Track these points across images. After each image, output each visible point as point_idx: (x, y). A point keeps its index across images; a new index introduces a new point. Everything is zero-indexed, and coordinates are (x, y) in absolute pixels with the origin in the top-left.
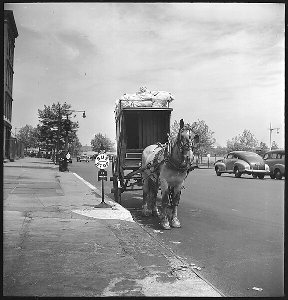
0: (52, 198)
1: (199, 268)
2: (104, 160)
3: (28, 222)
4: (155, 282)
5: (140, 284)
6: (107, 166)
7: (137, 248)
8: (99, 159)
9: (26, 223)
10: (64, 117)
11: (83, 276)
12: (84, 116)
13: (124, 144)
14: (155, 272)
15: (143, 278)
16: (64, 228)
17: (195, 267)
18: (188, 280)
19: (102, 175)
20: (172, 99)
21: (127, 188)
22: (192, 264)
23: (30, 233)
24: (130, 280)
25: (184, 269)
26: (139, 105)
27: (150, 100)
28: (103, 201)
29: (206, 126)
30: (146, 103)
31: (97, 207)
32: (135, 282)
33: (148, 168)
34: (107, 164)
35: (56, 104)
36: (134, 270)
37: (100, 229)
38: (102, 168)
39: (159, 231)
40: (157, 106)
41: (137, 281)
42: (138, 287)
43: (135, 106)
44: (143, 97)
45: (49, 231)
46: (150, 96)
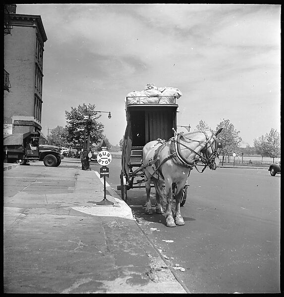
0: (60, 195)
1: (183, 270)
2: (106, 157)
3: (22, 218)
4: (125, 283)
5: (107, 286)
6: (109, 163)
7: (121, 246)
8: (100, 155)
9: (19, 220)
10: (86, 117)
11: (49, 275)
12: (110, 117)
13: (130, 141)
14: (129, 273)
15: (113, 279)
16: (56, 225)
17: (179, 268)
18: (163, 283)
19: (104, 172)
20: (180, 96)
21: (133, 186)
22: (177, 265)
23: (17, 229)
24: (98, 281)
25: (163, 270)
26: (146, 101)
27: (157, 96)
28: (105, 197)
29: (231, 125)
30: (153, 100)
31: (99, 204)
32: (101, 283)
33: (150, 165)
34: (109, 160)
35: (82, 105)
36: (108, 270)
37: (93, 226)
38: (104, 164)
39: (155, 229)
40: (164, 102)
41: (105, 282)
42: (102, 289)
43: (142, 103)
44: (150, 94)
45: (39, 228)
46: (156, 93)
